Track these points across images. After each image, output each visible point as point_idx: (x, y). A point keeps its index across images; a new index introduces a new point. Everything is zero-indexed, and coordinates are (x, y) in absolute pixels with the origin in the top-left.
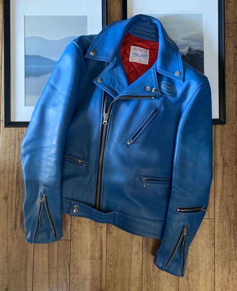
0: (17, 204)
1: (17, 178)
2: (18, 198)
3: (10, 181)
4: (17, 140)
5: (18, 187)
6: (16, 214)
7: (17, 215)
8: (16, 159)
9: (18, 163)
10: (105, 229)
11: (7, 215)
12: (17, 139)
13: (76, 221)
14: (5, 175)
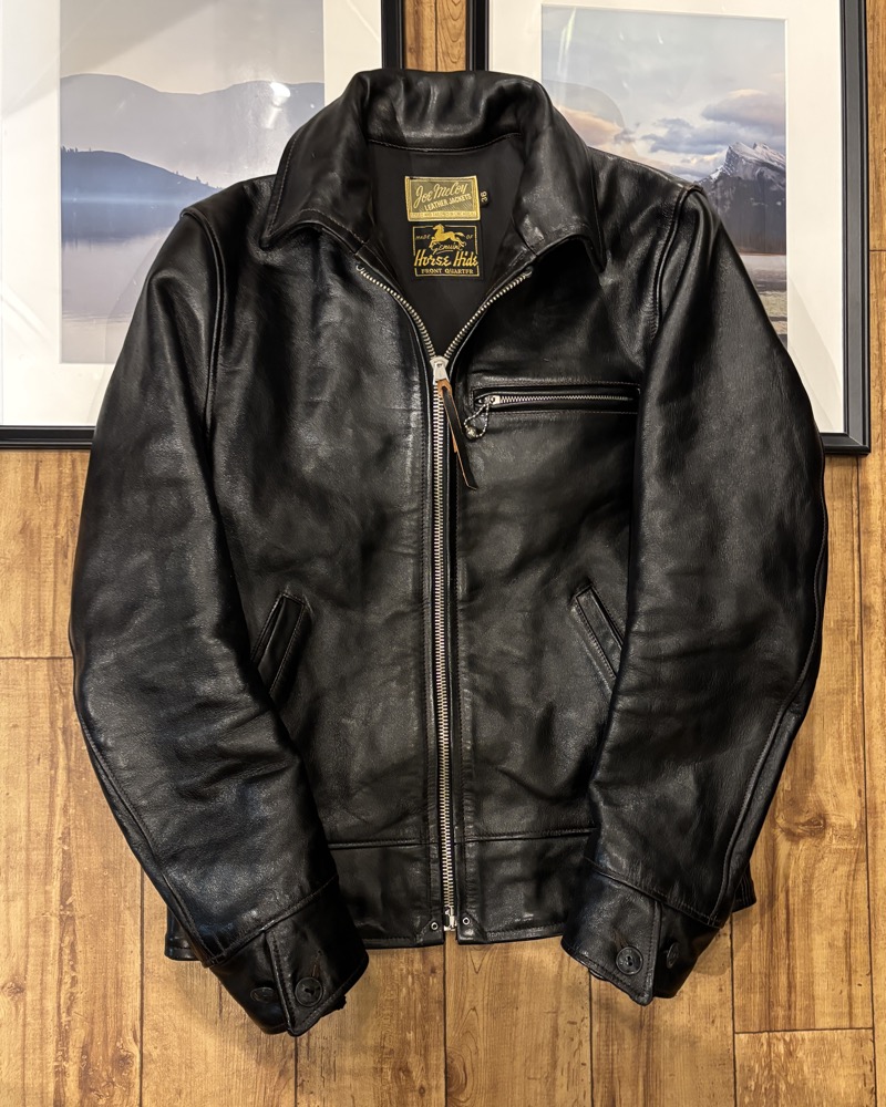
0: (63, 1009)
1: (61, 898)
2: (68, 985)
3: (33, 916)
4: (60, 738)
5: (67, 939)
6: (63, 1056)
7: (65, 1059)
8: (58, 818)
9: (64, 839)
10: (438, 1097)
11: (24, 1059)
12: (59, 732)
13: (319, 1069)
14: (10, 890)
